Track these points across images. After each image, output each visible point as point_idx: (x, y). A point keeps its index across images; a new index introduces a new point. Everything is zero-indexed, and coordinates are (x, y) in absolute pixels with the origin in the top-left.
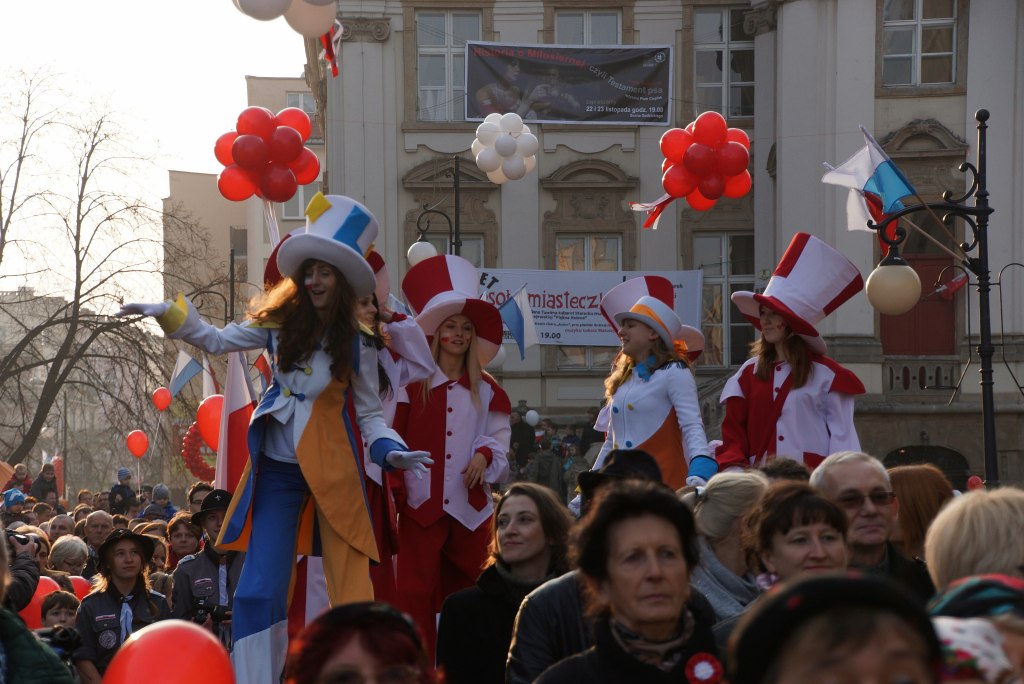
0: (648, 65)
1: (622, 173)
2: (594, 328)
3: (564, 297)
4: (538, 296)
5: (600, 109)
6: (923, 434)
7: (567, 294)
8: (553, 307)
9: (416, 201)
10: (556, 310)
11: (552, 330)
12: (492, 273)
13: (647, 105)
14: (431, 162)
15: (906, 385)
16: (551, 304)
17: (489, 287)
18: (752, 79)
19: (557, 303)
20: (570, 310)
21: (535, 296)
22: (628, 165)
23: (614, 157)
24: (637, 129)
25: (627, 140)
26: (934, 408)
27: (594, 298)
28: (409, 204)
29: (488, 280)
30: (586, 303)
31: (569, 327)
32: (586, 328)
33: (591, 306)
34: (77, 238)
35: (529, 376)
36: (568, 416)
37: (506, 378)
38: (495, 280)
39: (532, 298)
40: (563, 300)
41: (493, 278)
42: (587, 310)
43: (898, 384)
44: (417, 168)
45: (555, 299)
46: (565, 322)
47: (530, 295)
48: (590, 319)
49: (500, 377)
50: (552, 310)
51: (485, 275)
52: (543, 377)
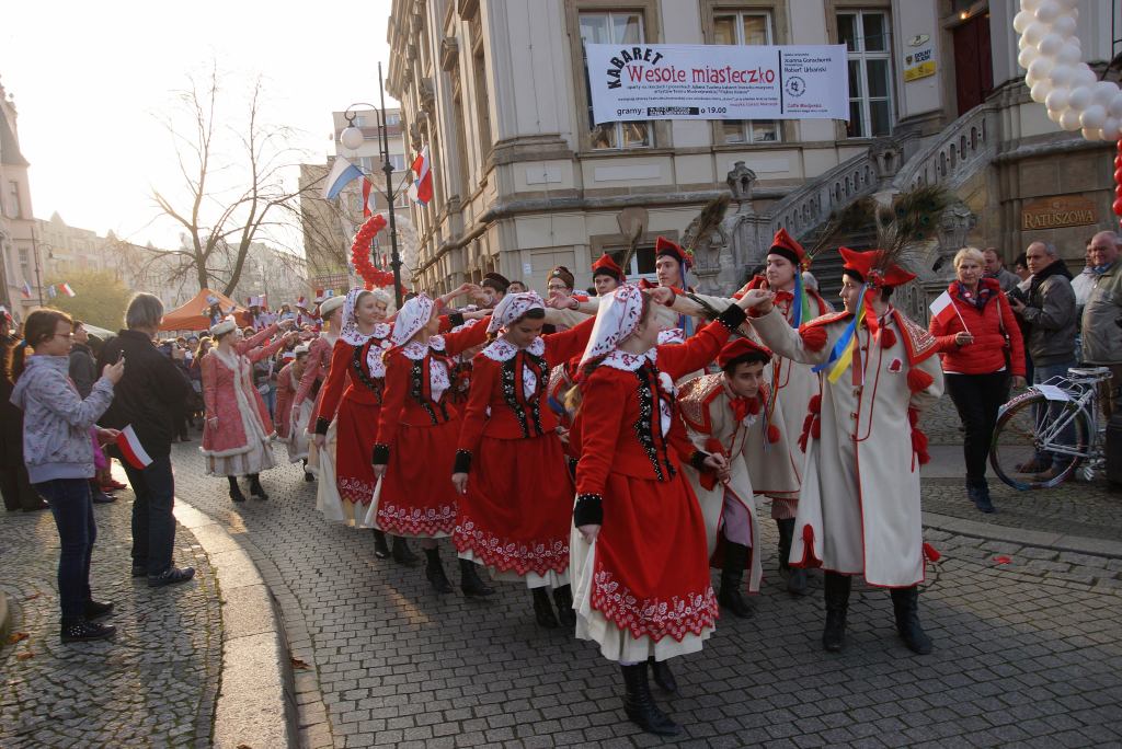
2: (755, 101)
3: (726, 71)
4: (701, 71)
7: (728, 69)
8: (716, 82)
10: (720, 85)
11: (717, 105)
12: (655, 48)
16: (714, 79)
17: (654, 63)
19: (720, 78)
20: (733, 84)
21: (699, 72)
27: (754, 72)
29: (653, 57)
30: (747, 77)
31: (733, 102)
32: (749, 102)
33: (752, 80)
35: (700, 152)
37: (678, 155)
38: (659, 56)
39: (696, 74)
40: (725, 75)
41: (658, 54)
42: (748, 84)
45: (718, 73)
46: (730, 96)
47: (694, 71)
48: (752, 94)
49: (672, 153)
50: (717, 85)
51: (648, 51)
52: (713, 153)
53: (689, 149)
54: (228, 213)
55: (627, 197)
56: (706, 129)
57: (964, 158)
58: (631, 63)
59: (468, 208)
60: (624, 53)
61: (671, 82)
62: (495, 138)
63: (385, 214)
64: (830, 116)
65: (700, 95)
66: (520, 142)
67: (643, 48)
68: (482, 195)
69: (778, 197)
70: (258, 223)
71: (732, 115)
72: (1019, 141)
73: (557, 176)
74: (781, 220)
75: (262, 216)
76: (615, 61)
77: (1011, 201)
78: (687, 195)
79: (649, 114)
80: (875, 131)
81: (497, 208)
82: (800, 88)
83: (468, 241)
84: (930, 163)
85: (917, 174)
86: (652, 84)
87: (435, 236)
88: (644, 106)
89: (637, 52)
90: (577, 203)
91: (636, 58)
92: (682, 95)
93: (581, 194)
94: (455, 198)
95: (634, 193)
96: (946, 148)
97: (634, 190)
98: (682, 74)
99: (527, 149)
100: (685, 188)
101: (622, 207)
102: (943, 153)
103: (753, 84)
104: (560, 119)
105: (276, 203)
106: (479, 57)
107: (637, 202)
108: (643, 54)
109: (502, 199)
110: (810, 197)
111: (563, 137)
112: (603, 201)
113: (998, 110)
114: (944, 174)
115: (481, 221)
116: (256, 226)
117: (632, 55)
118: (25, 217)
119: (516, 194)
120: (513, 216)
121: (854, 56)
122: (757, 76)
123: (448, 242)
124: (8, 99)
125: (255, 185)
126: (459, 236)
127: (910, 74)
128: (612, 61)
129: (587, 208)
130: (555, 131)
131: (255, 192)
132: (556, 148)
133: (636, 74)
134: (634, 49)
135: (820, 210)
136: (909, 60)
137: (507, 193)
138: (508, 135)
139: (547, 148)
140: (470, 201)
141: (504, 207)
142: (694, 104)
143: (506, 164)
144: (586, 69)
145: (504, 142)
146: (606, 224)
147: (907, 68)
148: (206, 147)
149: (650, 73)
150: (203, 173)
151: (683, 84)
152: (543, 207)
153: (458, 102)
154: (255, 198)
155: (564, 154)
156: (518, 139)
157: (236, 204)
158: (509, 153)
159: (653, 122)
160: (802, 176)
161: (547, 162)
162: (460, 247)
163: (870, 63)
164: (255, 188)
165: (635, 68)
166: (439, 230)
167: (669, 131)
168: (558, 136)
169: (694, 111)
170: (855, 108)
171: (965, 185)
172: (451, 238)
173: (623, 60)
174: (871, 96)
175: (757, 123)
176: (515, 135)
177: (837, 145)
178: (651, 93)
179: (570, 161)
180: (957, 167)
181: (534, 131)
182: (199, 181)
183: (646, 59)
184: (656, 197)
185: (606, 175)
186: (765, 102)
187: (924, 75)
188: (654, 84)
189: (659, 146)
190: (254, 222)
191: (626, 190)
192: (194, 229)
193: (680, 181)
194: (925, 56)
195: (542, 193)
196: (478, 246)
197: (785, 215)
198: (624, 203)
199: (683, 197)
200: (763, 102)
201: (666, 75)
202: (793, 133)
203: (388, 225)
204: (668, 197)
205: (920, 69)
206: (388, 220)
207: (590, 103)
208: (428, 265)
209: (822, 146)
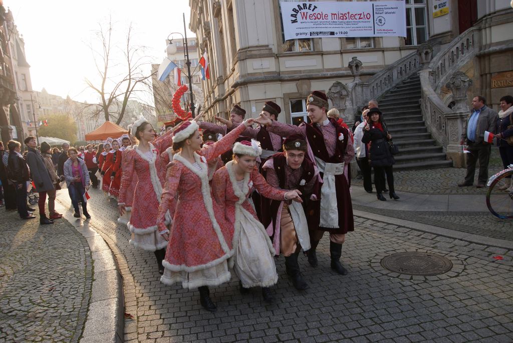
2: (362, 28)
3: (347, 14)
4: (335, 14)
7: (348, 13)
8: (343, 19)
10: (344, 21)
11: (343, 30)
12: (313, 4)
16: (342, 18)
17: (313, 10)
19: (345, 17)
20: (351, 20)
21: (334, 14)
27: (361, 14)
29: (312, 8)
30: (357, 17)
31: (351, 29)
32: (359, 29)
33: (360, 18)
34: (128, 57)
35: (335, 53)
37: (325, 55)
39: (333, 15)
40: (347, 16)
41: (315, 6)
42: (358, 20)
45: (344, 15)
46: (349, 26)
47: (332, 14)
48: (360, 25)
49: (322, 54)
50: (343, 21)
51: (310, 5)
52: (341, 53)
53: (330, 51)
54: (118, 86)
55: (301, 75)
56: (338, 41)
57: (463, 53)
58: (302, 11)
59: (226, 82)
60: (299, 6)
61: (321, 20)
62: (238, 48)
64: (397, 35)
65: (335, 26)
66: (250, 49)
67: (308, 3)
68: (232, 75)
69: (372, 74)
70: (132, 91)
71: (351, 35)
72: (491, 45)
73: (268, 65)
74: (374, 84)
75: (133, 87)
76: (294, 10)
77: (486, 74)
78: (329, 74)
79: (311, 35)
80: (419, 42)
81: (239, 81)
82: (383, 22)
83: (227, 97)
84: (447, 56)
85: (440, 62)
86: (312, 21)
87: (212, 95)
88: (308, 31)
89: (305, 5)
90: (277, 78)
91: (304, 9)
92: (326, 26)
93: (279, 73)
94: (221, 77)
95: (304, 73)
96: (454, 49)
97: (304, 71)
98: (326, 16)
99: (253, 52)
100: (328, 70)
101: (298, 80)
102: (453, 52)
103: (361, 20)
104: (269, 38)
105: (139, 81)
106: (230, 10)
107: (306, 77)
108: (308, 6)
109: (242, 76)
110: (388, 74)
111: (270, 47)
112: (289, 77)
113: (480, 30)
114: (453, 62)
115: (232, 87)
116: (130, 92)
117: (302, 7)
118: (29, 90)
119: (248, 74)
120: (247, 84)
121: (409, 6)
122: (362, 16)
123: (218, 98)
124: (20, 37)
125: (130, 73)
126: (222, 95)
127: (436, 14)
128: (293, 10)
129: (282, 80)
130: (267, 44)
131: (130, 76)
132: (267, 52)
133: (304, 16)
134: (304, 4)
135: (393, 81)
136: (435, 7)
137: (244, 73)
138: (244, 46)
139: (263, 52)
140: (227, 78)
141: (242, 80)
142: (332, 30)
143: (243, 60)
144: (281, 14)
145: (242, 49)
146: (291, 88)
147: (434, 11)
148: (107, 56)
149: (311, 16)
150: (106, 68)
151: (327, 20)
152: (261, 80)
153: (221, 32)
154: (130, 79)
155: (271, 55)
156: (249, 48)
157: (122, 82)
158: (245, 54)
159: (313, 38)
160: (384, 64)
161: (262, 59)
162: (223, 100)
163: (416, 9)
164: (130, 75)
165: (304, 13)
166: (213, 92)
167: (320, 43)
168: (268, 46)
169: (332, 33)
170: (409, 31)
171: (463, 67)
172: (219, 96)
173: (298, 9)
174: (417, 25)
175: (363, 39)
176: (247, 46)
177: (400, 49)
178: (311, 25)
179: (274, 58)
180: (459, 58)
181: (256, 44)
182: (104, 72)
183: (309, 9)
184: (314, 74)
185: (290, 65)
186: (366, 28)
187: (443, 14)
188: (313, 21)
189: (316, 50)
190: (130, 90)
191: (300, 72)
192: (102, 94)
193: (326, 67)
194: (444, 5)
195: (260, 73)
196: (231, 99)
197: (376, 82)
198: (299, 78)
199: (327, 74)
200: (365, 29)
201: (319, 16)
202: (380, 44)
203: (189, 89)
204: (320, 74)
205: (441, 11)
206: (189, 87)
207: (283, 30)
208: (209, 108)
209: (393, 49)
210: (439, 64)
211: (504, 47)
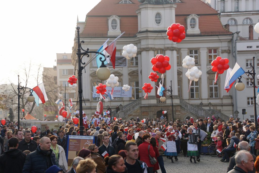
0: (124, 59)
1: (121, 73)
5: (117, 65)
6: (162, 109)
9: (92, 77)
13: (124, 64)
14: (94, 72)
15: (160, 102)
18: (138, 60)
21: (109, 90)
22: (121, 72)
23: (120, 71)
24: (122, 67)
25: (121, 69)
26: (163, 105)
28: (91, 78)
30: (116, 91)
34: (37, 81)
35: (108, 102)
36: (114, 107)
43: (158, 102)
44: (92, 73)
52: (110, 102)
63: (65, 107)
72: (142, 104)
73: (88, 104)
82: (124, 93)
84: (131, 107)
85: (129, 108)
93: (91, 107)
96: (134, 105)
100: (106, 106)
104: (89, 97)
111: (89, 99)
112: (94, 108)
114: (133, 108)
121: (133, 88)
122: (118, 91)
129: (91, 109)
132: (88, 101)
136: (139, 90)
144: (93, 90)
148: (27, 80)
152: (85, 109)
156: (83, 99)
161: (86, 103)
170: (133, 95)
174: (136, 93)
175: (118, 98)
177: (129, 101)
179: (90, 103)
180: (136, 107)
181: (85, 98)
186: (119, 95)
194: (141, 89)
195: (85, 107)
202: (123, 99)
209: (127, 101)
210: (128, 109)
211: (144, 105)
